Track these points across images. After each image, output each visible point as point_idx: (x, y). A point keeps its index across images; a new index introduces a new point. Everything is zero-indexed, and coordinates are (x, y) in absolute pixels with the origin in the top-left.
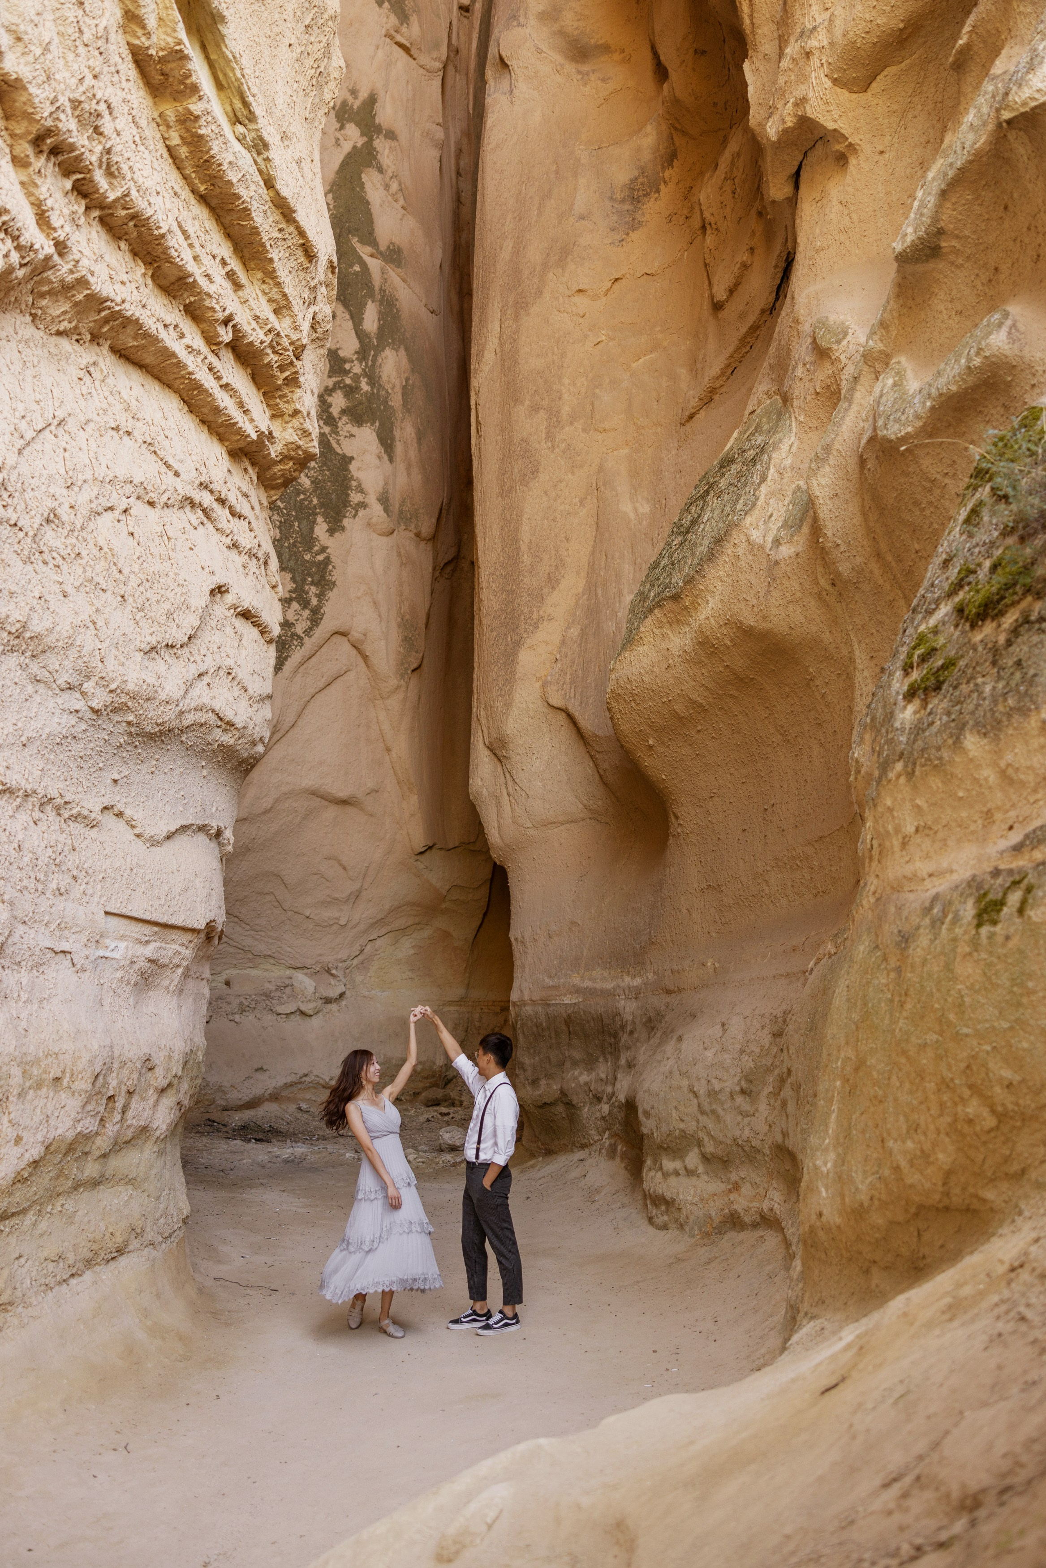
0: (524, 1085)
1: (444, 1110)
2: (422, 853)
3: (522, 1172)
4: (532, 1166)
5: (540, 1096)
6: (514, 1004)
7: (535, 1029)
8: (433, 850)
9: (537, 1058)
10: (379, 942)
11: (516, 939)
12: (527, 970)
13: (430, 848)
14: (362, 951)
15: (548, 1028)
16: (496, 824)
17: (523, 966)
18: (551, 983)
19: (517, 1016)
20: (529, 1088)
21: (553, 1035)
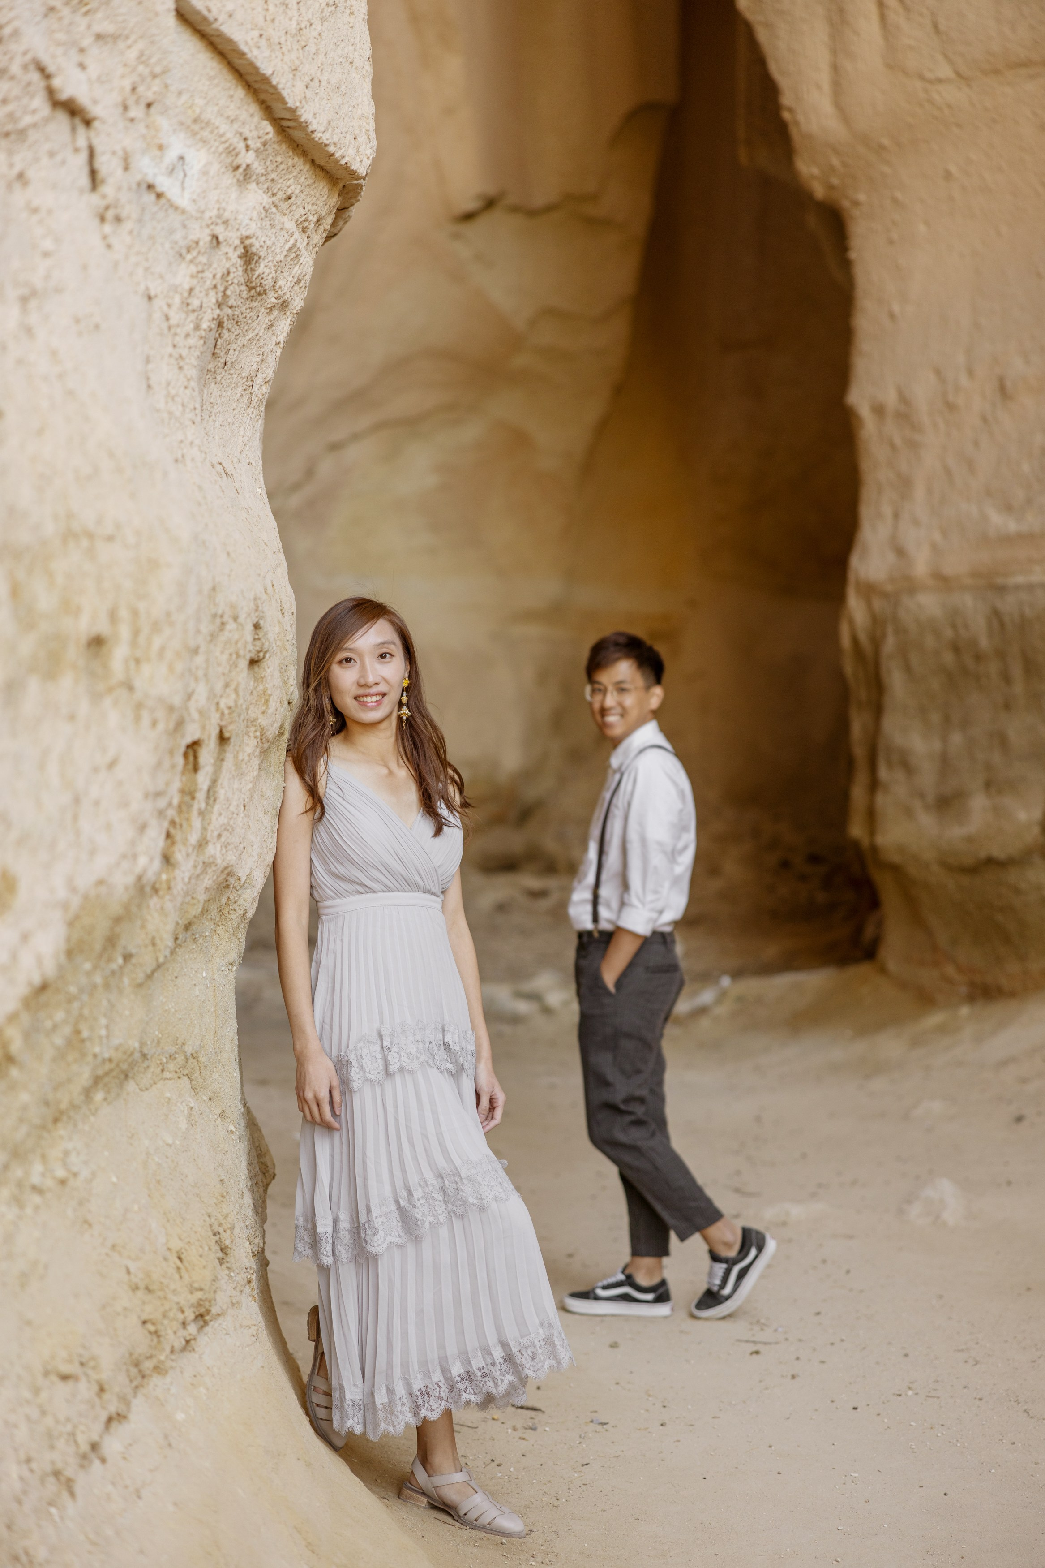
0: (909, 812)
1: (531, 882)
2: (468, 217)
3: (916, 1042)
4: (942, 1030)
5: (970, 839)
6: (869, 590)
7: (948, 658)
8: (497, 215)
9: (957, 739)
10: (354, 453)
11: (879, 410)
12: (919, 492)
13: (490, 204)
14: (310, 473)
15: (1001, 654)
16: (824, 77)
17: (905, 485)
18: (1012, 526)
19: (877, 622)
20: (926, 821)
21: (1017, 672)
